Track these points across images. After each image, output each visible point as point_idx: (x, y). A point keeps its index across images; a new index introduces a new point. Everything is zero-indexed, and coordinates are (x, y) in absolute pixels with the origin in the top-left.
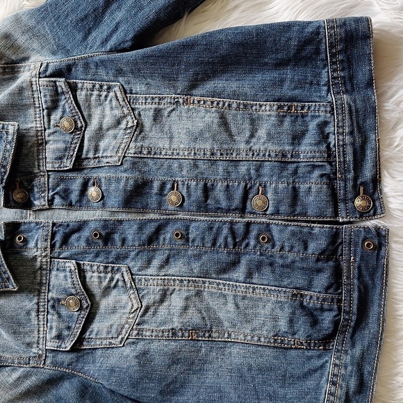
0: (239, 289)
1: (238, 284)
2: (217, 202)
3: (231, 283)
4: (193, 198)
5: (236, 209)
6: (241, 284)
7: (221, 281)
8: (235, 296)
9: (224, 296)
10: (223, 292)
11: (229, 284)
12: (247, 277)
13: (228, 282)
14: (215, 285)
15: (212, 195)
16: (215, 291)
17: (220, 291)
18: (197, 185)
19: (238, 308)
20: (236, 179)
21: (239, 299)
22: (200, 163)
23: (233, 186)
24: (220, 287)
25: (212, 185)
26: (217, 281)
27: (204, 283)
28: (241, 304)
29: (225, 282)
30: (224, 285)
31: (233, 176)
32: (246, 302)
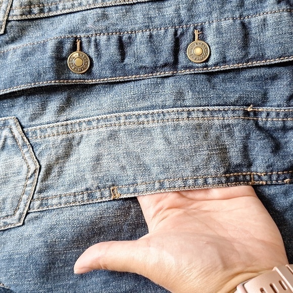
0: (167, 116)
1: (165, 110)
2: (138, 59)
3: (155, 111)
4: (104, 59)
5: (165, 65)
6: (170, 110)
7: (141, 112)
8: (163, 128)
9: (149, 131)
10: (146, 125)
11: (153, 113)
12: (176, 100)
13: (151, 111)
14: (134, 119)
15: (130, 51)
16: (135, 126)
17: (141, 126)
18: (109, 39)
19: (170, 143)
20: (161, 25)
21: (169, 131)
22: (111, 12)
23: (158, 35)
24: (141, 119)
25: (130, 38)
26: (136, 113)
27: (118, 118)
28: (172, 137)
29: (146, 112)
30: (146, 116)
31: (157, 22)
32: (180, 133)
